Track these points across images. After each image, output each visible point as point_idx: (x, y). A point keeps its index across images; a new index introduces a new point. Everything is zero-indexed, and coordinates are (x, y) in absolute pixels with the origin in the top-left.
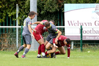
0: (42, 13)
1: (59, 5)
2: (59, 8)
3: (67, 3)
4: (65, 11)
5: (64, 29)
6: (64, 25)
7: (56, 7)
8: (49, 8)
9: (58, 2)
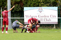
0: (13, 11)
1: (22, 8)
2: (21, 9)
3: (25, 7)
4: (24, 10)
5: (24, 19)
6: (24, 17)
7: (20, 9)
8: (17, 9)
9: (21, 6)
